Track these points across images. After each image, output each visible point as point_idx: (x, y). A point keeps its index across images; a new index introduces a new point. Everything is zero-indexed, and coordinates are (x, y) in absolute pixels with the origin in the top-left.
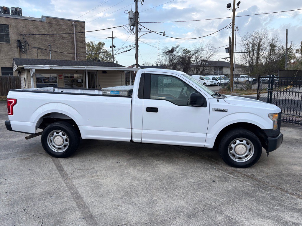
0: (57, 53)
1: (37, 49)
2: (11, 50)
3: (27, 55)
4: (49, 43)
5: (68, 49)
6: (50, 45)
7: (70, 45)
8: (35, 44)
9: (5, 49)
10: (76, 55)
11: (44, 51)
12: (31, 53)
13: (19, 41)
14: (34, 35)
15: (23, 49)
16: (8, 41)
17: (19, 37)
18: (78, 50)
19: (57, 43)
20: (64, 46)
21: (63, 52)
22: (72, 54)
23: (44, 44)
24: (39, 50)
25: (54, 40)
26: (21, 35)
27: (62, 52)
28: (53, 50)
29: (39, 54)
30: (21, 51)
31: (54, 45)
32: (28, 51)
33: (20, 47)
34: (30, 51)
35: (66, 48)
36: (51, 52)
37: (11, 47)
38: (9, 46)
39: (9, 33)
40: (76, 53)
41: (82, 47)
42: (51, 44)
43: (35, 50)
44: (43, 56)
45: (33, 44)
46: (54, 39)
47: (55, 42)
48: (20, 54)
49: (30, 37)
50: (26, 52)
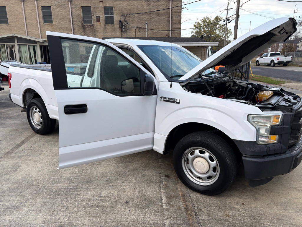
0: (153, 31)
1: (135, 28)
2: (114, 30)
3: (127, 34)
4: (146, 21)
5: (164, 25)
6: (146, 23)
7: (165, 21)
8: (134, 23)
9: (110, 30)
10: (170, 31)
11: (141, 30)
12: (130, 32)
13: (120, 21)
14: (134, 15)
15: (124, 29)
16: (112, 22)
17: (121, 18)
18: (173, 27)
19: (153, 21)
20: (159, 24)
21: (159, 29)
22: (167, 31)
23: (142, 23)
24: (137, 29)
25: (151, 18)
26: (122, 15)
27: (157, 29)
28: (150, 28)
29: (136, 32)
30: (122, 31)
31: (150, 23)
32: (128, 31)
33: (121, 28)
34: (129, 31)
35: (161, 26)
36: (147, 30)
37: (115, 28)
38: (113, 27)
39: (113, 14)
40: (170, 30)
41: (177, 22)
42: (148, 22)
43: (134, 29)
44: (140, 34)
45: (132, 24)
46: (151, 17)
47: (151, 20)
48: (121, 33)
49: (130, 17)
50: (126, 31)
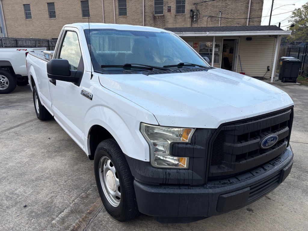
0: (227, 19)
1: (207, 18)
2: (185, 20)
3: (197, 24)
4: (220, 9)
5: (241, 13)
6: (220, 11)
7: (243, 8)
8: (206, 12)
9: (181, 20)
10: (248, 19)
11: (214, 19)
12: (201, 22)
13: (191, 10)
14: (207, 2)
15: (195, 19)
16: (183, 12)
17: (193, 6)
18: (252, 14)
19: (228, 8)
20: (236, 11)
21: (234, 17)
22: (243, 20)
23: (215, 11)
24: (209, 18)
25: (226, 5)
26: (194, 4)
27: (233, 18)
28: (224, 16)
29: (208, 22)
30: (192, 21)
31: (225, 11)
32: (199, 20)
33: (192, 17)
34: (201, 21)
35: (238, 13)
36: (221, 19)
37: (185, 18)
38: (183, 16)
39: (185, 3)
40: (248, 17)
41: (258, 9)
42: (222, 10)
43: (205, 19)
44: (212, 24)
45: (204, 13)
46: (226, 3)
47: (226, 8)
48: (191, 23)
49: (202, 5)
50: (196, 21)
